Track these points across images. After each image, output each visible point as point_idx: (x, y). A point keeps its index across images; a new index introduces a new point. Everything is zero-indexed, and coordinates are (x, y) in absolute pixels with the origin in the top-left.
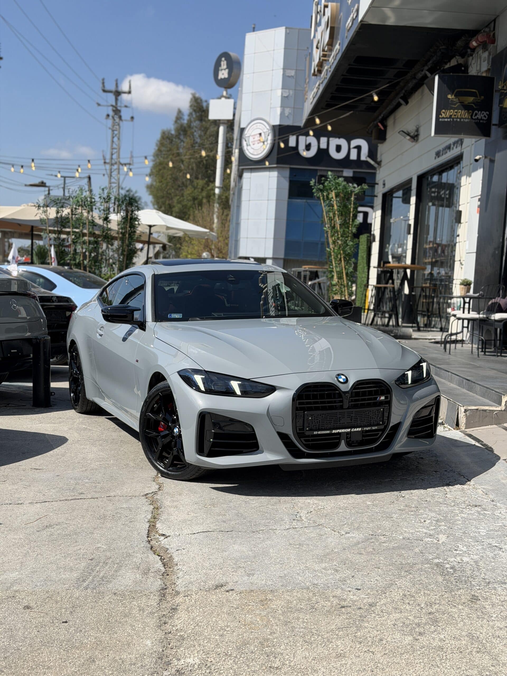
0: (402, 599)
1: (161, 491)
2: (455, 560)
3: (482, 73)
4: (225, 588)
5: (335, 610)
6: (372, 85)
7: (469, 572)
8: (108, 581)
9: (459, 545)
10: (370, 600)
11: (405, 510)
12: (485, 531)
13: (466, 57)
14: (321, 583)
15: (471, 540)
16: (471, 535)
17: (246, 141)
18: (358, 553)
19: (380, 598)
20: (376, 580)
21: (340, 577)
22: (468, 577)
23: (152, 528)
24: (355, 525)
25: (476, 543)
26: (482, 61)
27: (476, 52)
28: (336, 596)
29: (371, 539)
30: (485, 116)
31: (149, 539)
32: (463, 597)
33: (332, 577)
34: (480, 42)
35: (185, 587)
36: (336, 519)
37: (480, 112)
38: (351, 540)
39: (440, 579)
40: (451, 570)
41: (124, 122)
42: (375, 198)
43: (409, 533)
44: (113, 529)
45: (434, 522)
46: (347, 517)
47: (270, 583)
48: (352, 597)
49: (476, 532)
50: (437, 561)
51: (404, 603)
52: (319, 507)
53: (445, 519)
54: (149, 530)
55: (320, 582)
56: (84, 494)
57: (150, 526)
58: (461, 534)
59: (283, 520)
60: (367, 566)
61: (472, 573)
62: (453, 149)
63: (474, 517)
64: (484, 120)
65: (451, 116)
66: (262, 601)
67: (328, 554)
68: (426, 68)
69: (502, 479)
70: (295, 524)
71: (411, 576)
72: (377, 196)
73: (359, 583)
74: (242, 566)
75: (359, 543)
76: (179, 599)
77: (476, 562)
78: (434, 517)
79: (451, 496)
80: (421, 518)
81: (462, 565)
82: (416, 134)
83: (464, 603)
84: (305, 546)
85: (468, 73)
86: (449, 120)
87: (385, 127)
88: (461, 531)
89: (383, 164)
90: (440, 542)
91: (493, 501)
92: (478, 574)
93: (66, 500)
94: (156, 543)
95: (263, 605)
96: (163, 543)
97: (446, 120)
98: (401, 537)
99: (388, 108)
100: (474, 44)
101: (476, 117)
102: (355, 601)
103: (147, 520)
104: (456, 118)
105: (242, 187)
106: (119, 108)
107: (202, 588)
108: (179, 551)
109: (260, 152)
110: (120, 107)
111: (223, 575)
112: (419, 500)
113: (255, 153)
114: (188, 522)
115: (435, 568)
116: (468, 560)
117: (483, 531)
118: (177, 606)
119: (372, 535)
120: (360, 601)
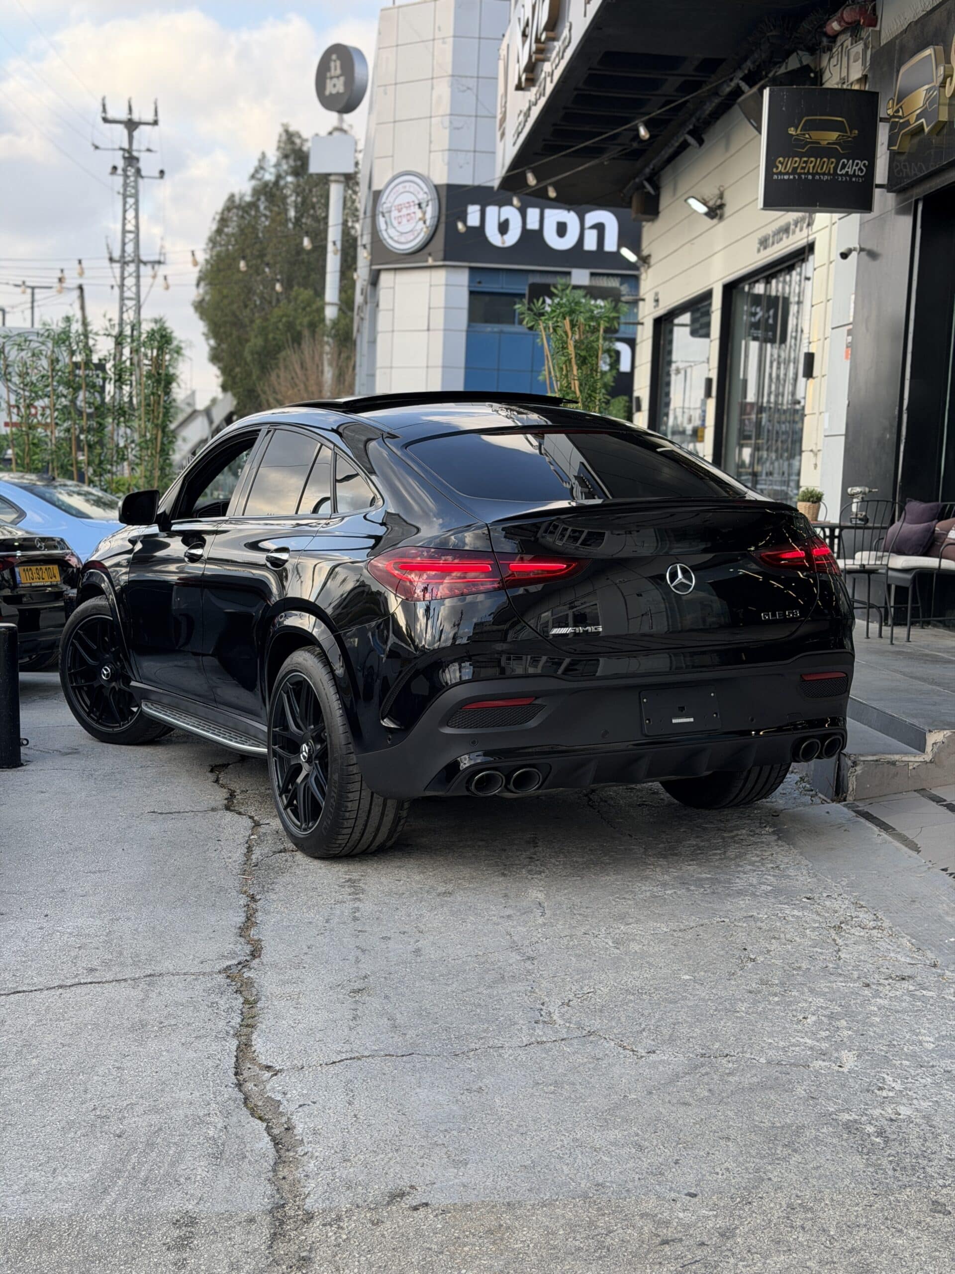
0: (788, 1218)
1: (257, 960)
2: (883, 1112)
3: (852, 84)
4: (411, 1201)
5: (648, 1252)
6: (636, 107)
7: (916, 1145)
8: (158, 1190)
9: (886, 1076)
10: (720, 1223)
11: (760, 992)
12: (932, 1040)
13: (818, 52)
14: (612, 1182)
15: (907, 1063)
16: (905, 1050)
17: (384, 216)
18: (679, 1102)
19: (739, 1216)
20: (727, 1169)
21: (651, 1165)
22: (917, 1157)
23: (244, 1049)
24: (665, 1031)
25: (919, 1071)
26: (852, 60)
27: (838, 43)
28: (647, 1215)
29: (703, 1065)
30: (860, 169)
31: (241, 1078)
32: (913, 1208)
33: (631, 1164)
34: (847, 23)
35: (323, 1201)
36: (623, 1019)
37: (851, 161)
38: (661, 1068)
39: (858, 1162)
40: (878, 1140)
41: (146, 180)
42: (640, 327)
43: (777, 1048)
44: (161, 1055)
45: (825, 1020)
46: (646, 1013)
47: (504, 1184)
48: (681, 1215)
49: (913, 1043)
50: (846, 1117)
51: (792, 1227)
52: (586, 990)
53: (848, 1014)
54: (236, 1057)
55: (609, 1179)
56: (96, 970)
57: (238, 1047)
58: (885, 1048)
59: (515, 1024)
60: (703, 1134)
61: (923, 1145)
62: (794, 232)
63: (904, 1004)
64: (858, 176)
65: (795, 169)
66: (490, 1232)
67: (617, 1106)
68: (740, 74)
69: (947, 914)
70: (541, 1033)
71: (797, 1158)
72: (642, 324)
73: (691, 1178)
74: (440, 1142)
75: (678, 1076)
76: (314, 1231)
77: (927, 1118)
78: (822, 1007)
79: (848, 956)
80: (796, 1010)
81: (900, 1127)
82: (719, 202)
83: (919, 1222)
84: (567, 1087)
85: (822, 84)
86: (791, 177)
87: (657, 188)
88: (883, 1041)
89: (653, 261)
90: (845, 1070)
91: (935, 966)
92: (935, 1148)
93: (60, 987)
94: (254, 1088)
95: (494, 1243)
96: (268, 1087)
97: (786, 177)
98: (763, 1060)
99: (663, 153)
100: (835, 26)
101: (844, 172)
102: (689, 1226)
103: (232, 1032)
104: (805, 174)
105: (377, 305)
106: (135, 154)
107: (360, 1202)
108: (306, 1108)
109: (412, 237)
110: (139, 151)
111: (403, 1165)
112: (787, 968)
113: (403, 240)
114: (319, 1036)
115: (845, 1136)
116: (909, 1113)
117: (928, 1039)
118: (310, 1251)
119: (703, 1055)
120: (700, 1224)
